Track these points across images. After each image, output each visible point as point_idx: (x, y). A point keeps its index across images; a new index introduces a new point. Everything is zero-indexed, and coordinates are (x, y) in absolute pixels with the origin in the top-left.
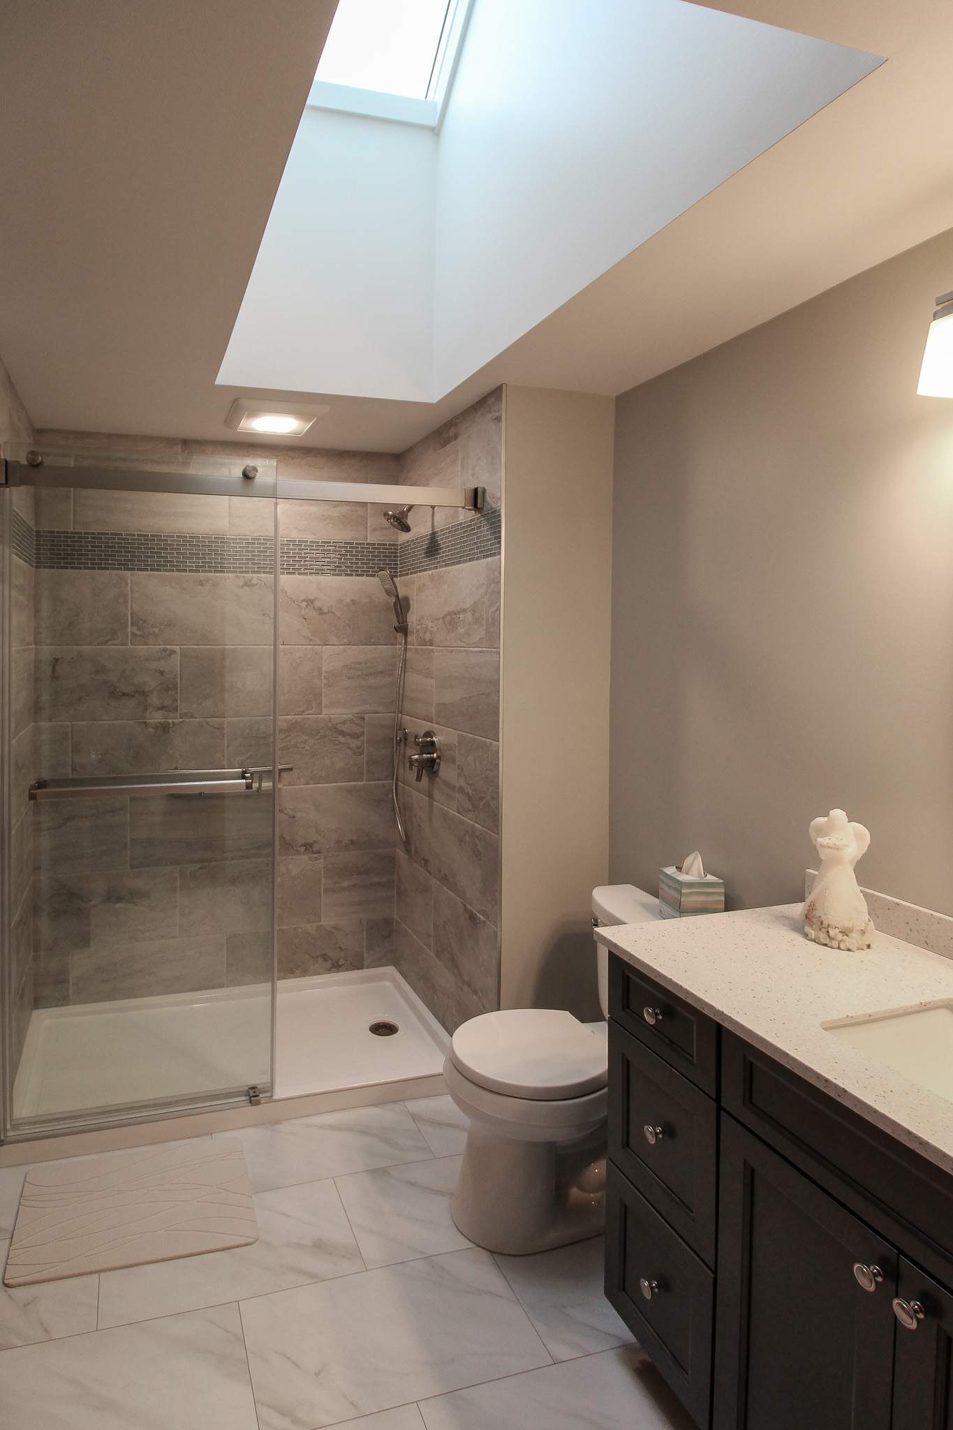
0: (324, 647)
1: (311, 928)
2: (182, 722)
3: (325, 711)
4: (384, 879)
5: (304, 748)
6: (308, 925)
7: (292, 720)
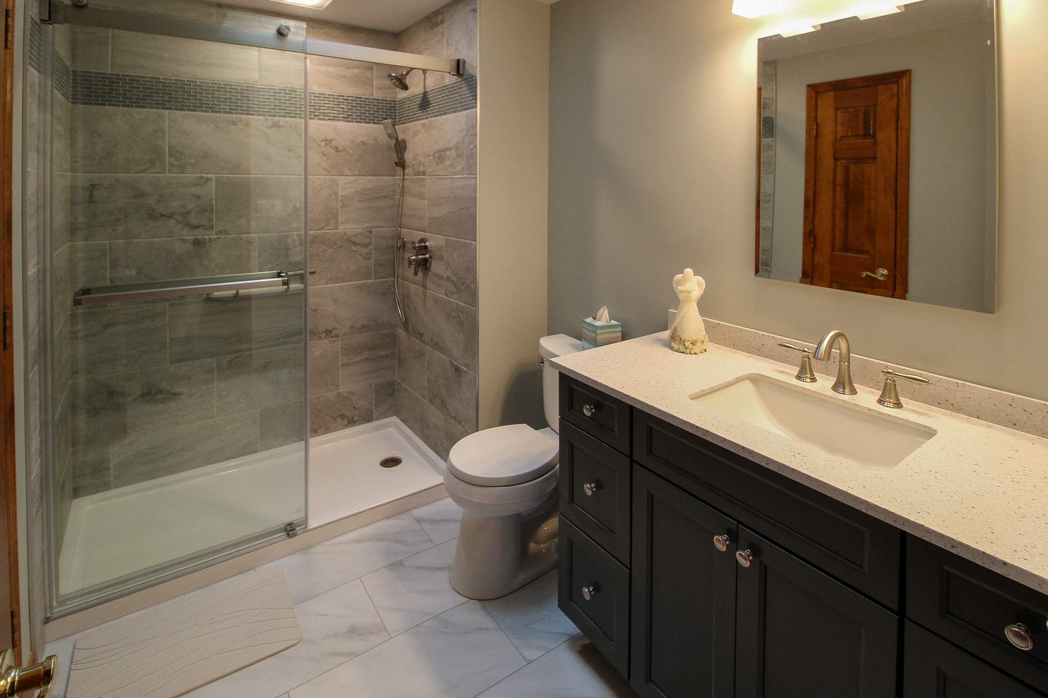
0: (340, 177)
1: (331, 395)
2: (218, 238)
3: (340, 227)
4: (389, 352)
5: (324, 256)
6: (329, 394)
7: (314, 235)
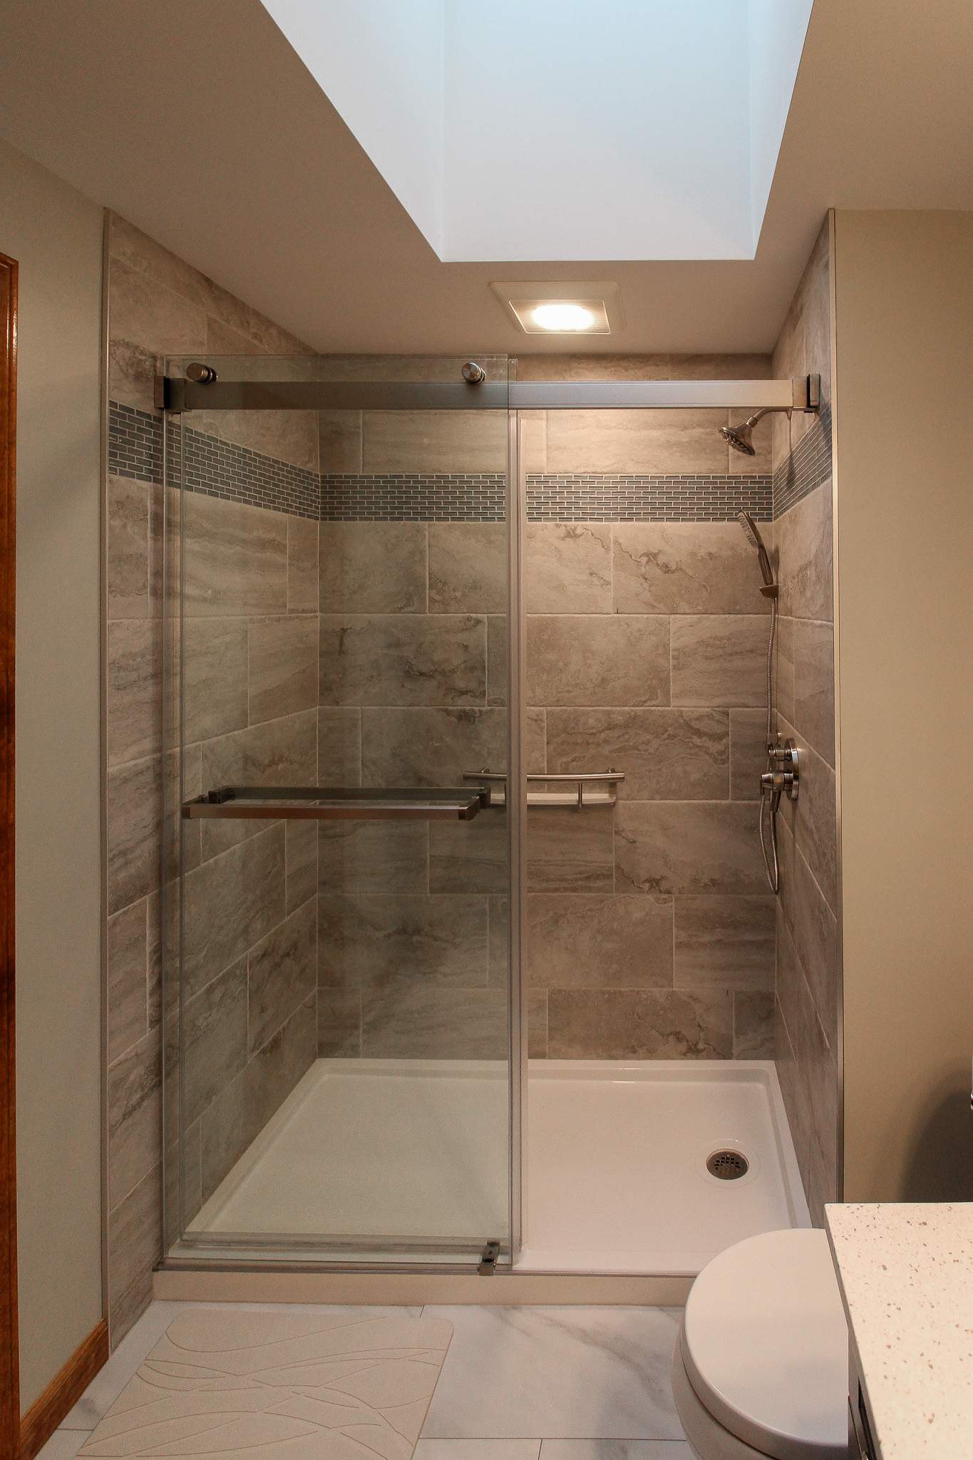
0: (673, 616)
1: (659, 993)
2: (491, 711)
3: (674, 702)
4: (760, 938)
5: (647, 750)
6: (655, 990)
7: (629, 713)
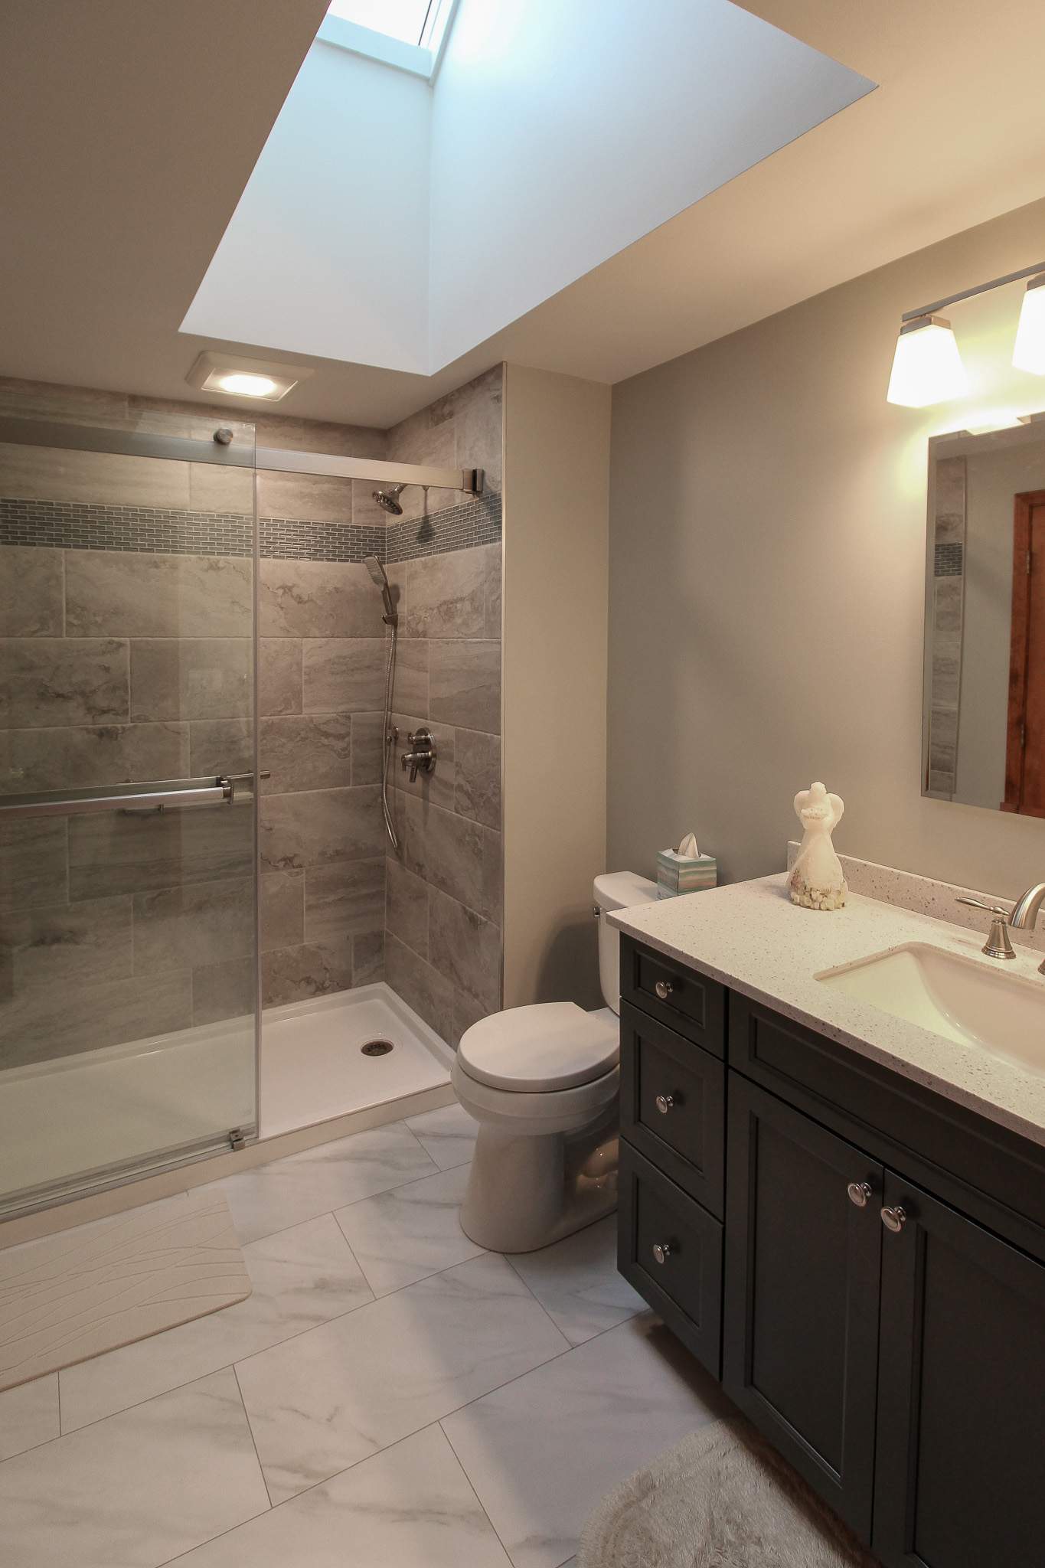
0: (304, 640)
1: (291, 950)
2: (135, 727)
3: (305, 711)
4: (374, 890)
5: (282, 752)
6: (289, 949)
7: (267, 722)
